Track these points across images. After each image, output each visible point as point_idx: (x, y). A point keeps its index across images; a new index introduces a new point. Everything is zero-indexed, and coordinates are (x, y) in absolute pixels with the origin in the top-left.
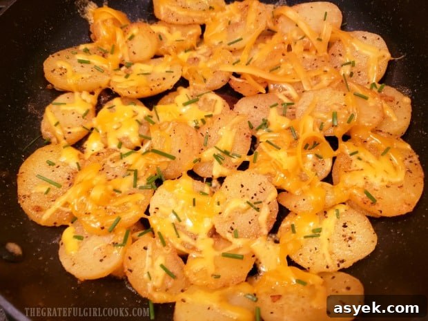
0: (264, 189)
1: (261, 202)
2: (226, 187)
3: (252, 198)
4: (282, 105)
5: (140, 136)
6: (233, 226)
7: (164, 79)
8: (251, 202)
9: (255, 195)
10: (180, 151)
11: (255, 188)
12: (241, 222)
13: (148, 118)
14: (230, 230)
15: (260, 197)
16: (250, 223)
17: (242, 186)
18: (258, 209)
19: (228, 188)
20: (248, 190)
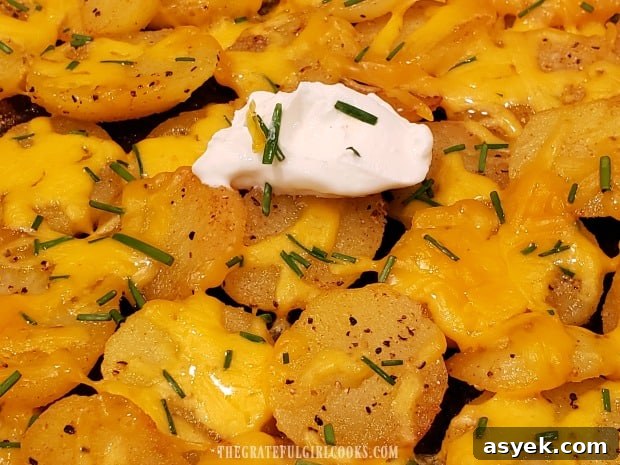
0: (411, 332)
1: (400, 363)
2: (310, 321)
3: (379, 351)
4: (476, 148)
5: (93, 204)
6: (322, 415)
7: (169, 74)
8: (374, 361)
9: (387, 344)
10: (192, 235)
11: (386, 328)
12: (345, 407)
13: (117, 167)
14: (314, 425)
15: (400, 350)
16: (368, 410)
17: (353, 321)
18: (392, 380)
19: (315, 323)
20: (368, 331)
